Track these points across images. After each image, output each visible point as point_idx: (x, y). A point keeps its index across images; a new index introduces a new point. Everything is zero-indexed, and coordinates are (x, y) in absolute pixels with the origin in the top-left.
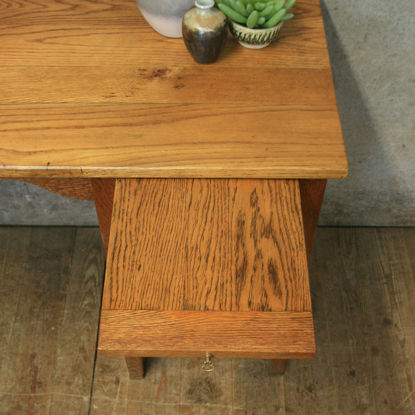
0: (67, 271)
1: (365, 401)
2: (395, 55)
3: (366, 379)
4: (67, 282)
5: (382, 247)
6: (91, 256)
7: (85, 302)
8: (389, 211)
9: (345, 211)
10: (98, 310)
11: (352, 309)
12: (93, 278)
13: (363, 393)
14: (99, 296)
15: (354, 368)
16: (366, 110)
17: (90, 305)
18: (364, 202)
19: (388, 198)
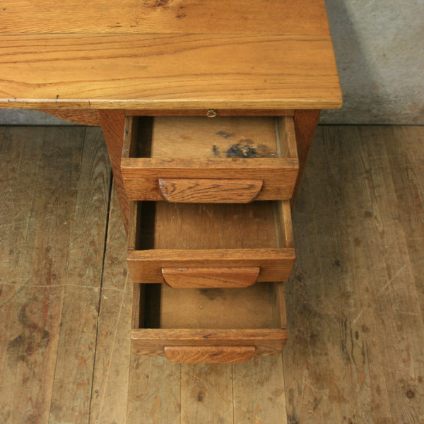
0: (77, 168)
4: (78, 179)
5: (362, 144)
6: (99, 154)
7: (95, 198)
8: (369, 111)
10: (106, 206)
11: (336, 202)
12: (101, 174)
14: (107, 192)
15: (339, 258)
16: (351, 24)
17: (99, 200)
19: (368, 100)
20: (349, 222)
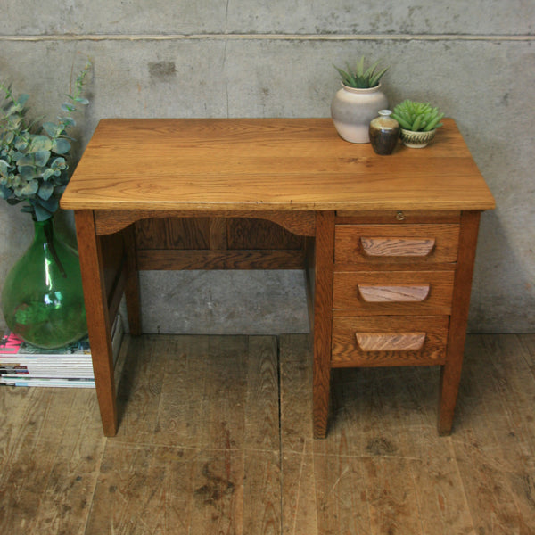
0: (244, 365)
1: (527, 453)
2: (514, 171)
3: (525, 438)
4: (246, 373)
5: (523, 347)
6: (265, 355)
7: (264, 387)
8: (525, 316)
9: (487, 317)
10: (277, 392)
11: (504, 390)
12: (269, 370)
13: (524, 448)
14: (276, 382)
15: (513, 431)
16: (497, 218)
17: (269, 388)
18: (502, 308)
19: (523, 303)
20: (519, 404)
